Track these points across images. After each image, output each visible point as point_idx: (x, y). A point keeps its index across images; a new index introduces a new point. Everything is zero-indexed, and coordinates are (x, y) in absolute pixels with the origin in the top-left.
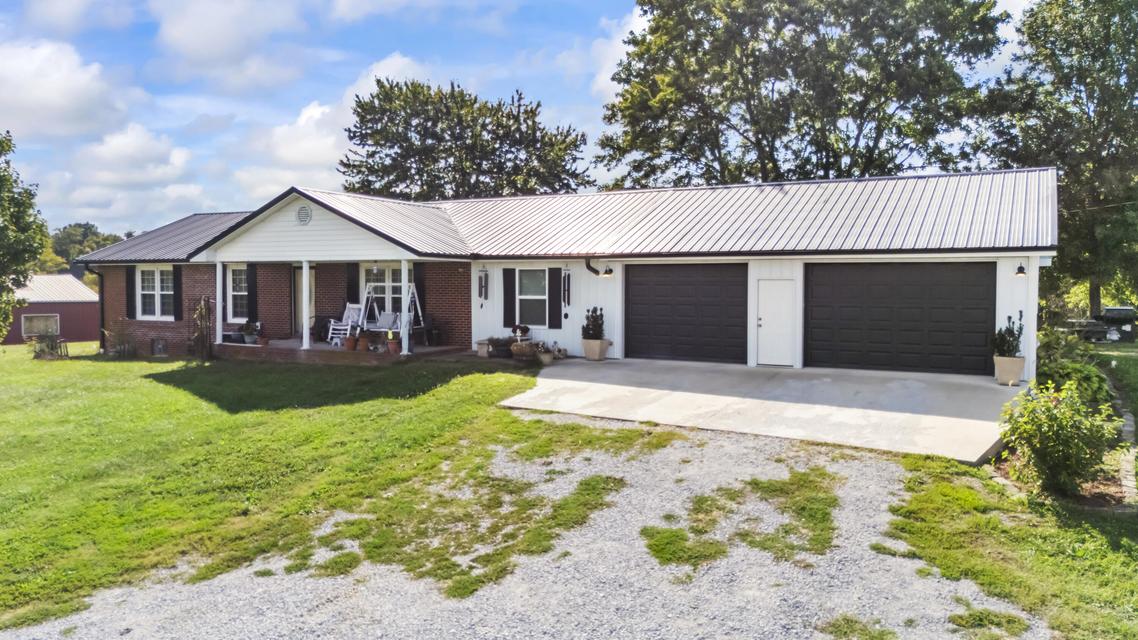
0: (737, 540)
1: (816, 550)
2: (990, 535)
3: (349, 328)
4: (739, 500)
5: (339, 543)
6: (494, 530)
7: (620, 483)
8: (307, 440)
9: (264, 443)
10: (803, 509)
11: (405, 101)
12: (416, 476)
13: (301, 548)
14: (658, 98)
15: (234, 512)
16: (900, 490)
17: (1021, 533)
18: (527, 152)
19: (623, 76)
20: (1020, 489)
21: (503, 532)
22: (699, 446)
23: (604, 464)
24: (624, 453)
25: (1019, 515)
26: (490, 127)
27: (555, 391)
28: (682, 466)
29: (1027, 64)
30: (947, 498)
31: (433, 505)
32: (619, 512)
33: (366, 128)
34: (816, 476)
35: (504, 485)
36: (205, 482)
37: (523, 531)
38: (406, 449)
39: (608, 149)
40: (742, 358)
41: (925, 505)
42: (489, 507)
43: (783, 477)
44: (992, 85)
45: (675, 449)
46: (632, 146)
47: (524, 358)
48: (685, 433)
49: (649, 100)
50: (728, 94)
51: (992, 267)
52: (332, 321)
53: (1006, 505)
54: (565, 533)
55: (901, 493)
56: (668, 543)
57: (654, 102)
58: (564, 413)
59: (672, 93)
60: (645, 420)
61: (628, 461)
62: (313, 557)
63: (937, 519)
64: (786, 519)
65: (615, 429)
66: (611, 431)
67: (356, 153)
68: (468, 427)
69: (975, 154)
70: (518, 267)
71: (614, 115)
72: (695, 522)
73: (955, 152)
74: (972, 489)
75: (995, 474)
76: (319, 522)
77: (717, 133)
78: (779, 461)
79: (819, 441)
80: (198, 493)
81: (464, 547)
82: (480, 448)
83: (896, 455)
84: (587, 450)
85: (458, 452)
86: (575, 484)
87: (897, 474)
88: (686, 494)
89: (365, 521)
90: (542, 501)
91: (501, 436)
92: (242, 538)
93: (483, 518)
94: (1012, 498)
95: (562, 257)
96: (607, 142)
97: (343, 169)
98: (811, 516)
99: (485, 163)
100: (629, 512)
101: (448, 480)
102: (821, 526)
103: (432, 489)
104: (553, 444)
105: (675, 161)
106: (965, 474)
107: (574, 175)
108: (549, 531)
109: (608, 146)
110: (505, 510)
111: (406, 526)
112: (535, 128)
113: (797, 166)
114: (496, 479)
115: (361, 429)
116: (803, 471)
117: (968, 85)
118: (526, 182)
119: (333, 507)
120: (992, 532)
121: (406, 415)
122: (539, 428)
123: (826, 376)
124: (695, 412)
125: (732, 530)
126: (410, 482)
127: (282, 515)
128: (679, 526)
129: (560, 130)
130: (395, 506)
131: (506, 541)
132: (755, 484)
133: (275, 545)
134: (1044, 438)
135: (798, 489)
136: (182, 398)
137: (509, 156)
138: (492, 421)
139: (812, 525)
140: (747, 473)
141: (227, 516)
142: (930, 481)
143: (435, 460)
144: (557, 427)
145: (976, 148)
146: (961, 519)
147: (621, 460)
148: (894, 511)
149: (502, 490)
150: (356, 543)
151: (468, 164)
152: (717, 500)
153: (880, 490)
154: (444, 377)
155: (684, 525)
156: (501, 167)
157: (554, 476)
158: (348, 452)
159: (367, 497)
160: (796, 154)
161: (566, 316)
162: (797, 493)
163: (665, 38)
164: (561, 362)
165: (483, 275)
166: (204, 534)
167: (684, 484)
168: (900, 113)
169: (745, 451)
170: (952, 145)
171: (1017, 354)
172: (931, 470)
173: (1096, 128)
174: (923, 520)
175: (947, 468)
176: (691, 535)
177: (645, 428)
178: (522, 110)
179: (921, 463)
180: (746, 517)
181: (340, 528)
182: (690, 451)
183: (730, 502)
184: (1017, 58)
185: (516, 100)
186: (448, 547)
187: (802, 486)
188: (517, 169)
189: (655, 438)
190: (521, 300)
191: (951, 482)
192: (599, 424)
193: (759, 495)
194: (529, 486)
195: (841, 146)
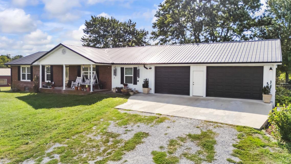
0: (183, 156)
1: (209, 161)
2: (266, 156)
3: (77, 84)
4: (184, 141)
5: (53, 155)
6: (104, 151)
7: (147, 134)
8: (55, 118)
9: (41, 119)
10: (205, 145)
11: (99, 22)
12: (84, 131)
13: (40, 157)
14: (167, 21)
15: (24, 143)
16: (236, 138)
17: (277, 155)
18: (132, 36)
19: (158, 15)
20: (274, 138)
21: (108, 152)
22: (173, 122)
23: (143, 128)
24: (150, 124)
25: (275, 148)
26: (122, 29)
27: (132, 103)
28: (167, 129)
29: (269, 12)
30: (251, 142)
31: (87, 142)
32: (146, 145)
33: (89, 29)
34: (209, 133)
35: (111, 135)
36: (19, 132)
37: (114, 152)
38: (84, 122)
39: (153, 35)
40: (188, 94)
41: (244, 144)
42: (105, 143)
43: (199, 133)
44: (259, 18)
45: (166, 123)
46: (160, 34)
47: (125, 93)
48: (169, 117)
49: (165, 21)
50: (186, 20)
51: (262, 67)
52: (73, 82)
53: (271, 145)
54: (127, 153)
55: (236, 139)
56: (160, 157)
57: (166, 22)
58: (134, 111)
59: (171, 19)
60: (158, 113)
61: (151, 127)
62: (43, 161)
63: (248, 149)
64: (199, 149)
65: (148, 116)
66: (147, 117)
67: (86, 36)
68: (104, 115)
69: (254, 37)
70: (125, 67)
71: (155, 26)
72: (169, 149)
73: (249, 37)
74: (259, 138)
75: (266, 133)
76: (49, 147)
77: (183, 31)
78: (198, 127)
79: (210, 121)
80: (15, 136)
81: (94, 157)
82: (106, 122)
83: (234, 126)
84: (139, 123)
85: (99, 123)
86: (133, 135)
87: (235, 133)
88: (168, 139)
89: (64, 147)
90: (122, 141)
91: (113, 118)
92: (22, 153)
93: (102, 146)
94: (272, 142)
95: (137, 64)
96: (153, 33)
97: (82, 40)
98: (207, 147)
99: (121, 39)
100: (149, 145)
101: (94, 133)
102: (210, 151)
103: (88, 136)
104: (129, 121)
105: (172, 39)
106: (256, 133)
107: (145, 43)
108: (122, 152)
109: (154, 34)
110: (109, 144)
111: (77, 149)
112: (134, 29)
113: (205, 40)
114: (109, 133)
115: (72, 115)
116: (205, 131)
117: (253, 18)
118: (132, 44)
119: (55, 142)
120: (267, 154)
121: (87, 111)
122: (126, 115)
123: (212, 99)
124: (173, 111)
125: (181, 153)
126: (82, 133)
127: (38, 145)
128: (164, 151)
129: (141, 30)
130: (75, 142)
131: (107, 155)
132: (190, 136)
133: (32, 156)
134: (283, 122)
135: (203, 138)
136: (23, 104)
137: (128, 37)
138: (111, 113)
139: (207, 151)
140: (187, 132)
141: (21, 145)
142: (245, 135)
143: (92, 126)
144: (131, 115)
145: (255, 36)
146: (257, 149)
147: (149, 126)
148: (234, 146)
149: (110, 137)
150: (58, 156)
151: (116, 39)
152: (177, 141)
153: (230, 138)
154: (100, 99)
155: (166, 150)
156: (125, 40)
157: (127, 132)
158: (66, 122)
159: (67, 138)
160: (205, 37)
161: (138, 81)
162: (203, 139)
163: (169, 4)
164: (137, 94)
165: (115, 69)
166: (11, 151)
167: (168, 135)
168: (233, 26)
169: (187, 124)
170: (248, 35)
171: (270, 94)
172: (246, 131)
173: (288, 30)
174: (244, 150)
175: (251, 131)
176: (168, 154)
177: (157, 116)
178: (131, 25)
179: (242, 129)
180: (186, 148)
181: (55, 150)
182: (170, 124)
183: (181, 142)
184: (266, 11)
185: (129, 22)
186: (88, 157)
187: (205, 136)
188: (129, 41)
189: (160, 119)
190: (126, 76)
191: (252, 136)
192: (144, 114)
193: (191, 139)
194: (119, 135)
195: (217, 35)
